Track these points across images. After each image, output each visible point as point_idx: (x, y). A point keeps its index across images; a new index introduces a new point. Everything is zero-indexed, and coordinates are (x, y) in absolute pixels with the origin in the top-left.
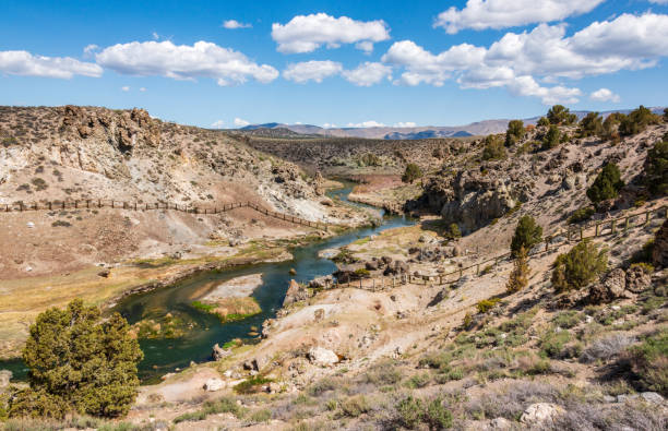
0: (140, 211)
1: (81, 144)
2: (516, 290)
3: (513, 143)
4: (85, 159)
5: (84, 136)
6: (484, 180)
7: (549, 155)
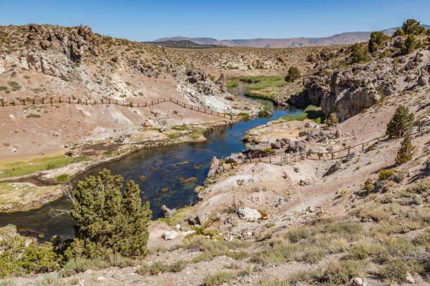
0: (90, 106)
1: (43, 54)
2: (402, 162)
3: (376, 50)
4: (46, 66)
5: (44, 48)
6: (356, 79)
7: (407, 59)
